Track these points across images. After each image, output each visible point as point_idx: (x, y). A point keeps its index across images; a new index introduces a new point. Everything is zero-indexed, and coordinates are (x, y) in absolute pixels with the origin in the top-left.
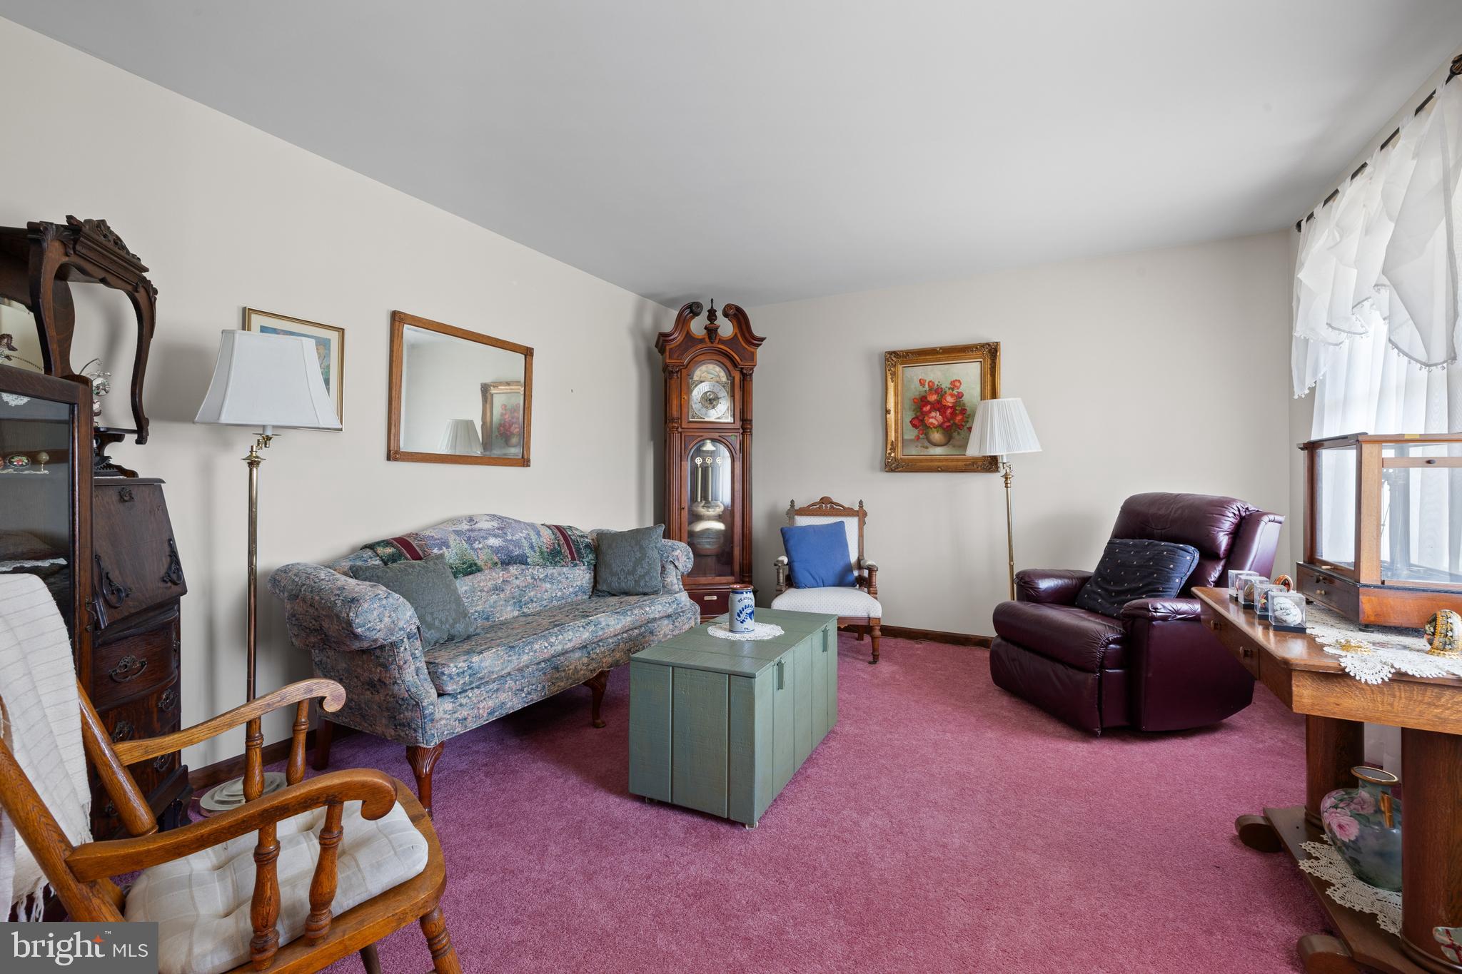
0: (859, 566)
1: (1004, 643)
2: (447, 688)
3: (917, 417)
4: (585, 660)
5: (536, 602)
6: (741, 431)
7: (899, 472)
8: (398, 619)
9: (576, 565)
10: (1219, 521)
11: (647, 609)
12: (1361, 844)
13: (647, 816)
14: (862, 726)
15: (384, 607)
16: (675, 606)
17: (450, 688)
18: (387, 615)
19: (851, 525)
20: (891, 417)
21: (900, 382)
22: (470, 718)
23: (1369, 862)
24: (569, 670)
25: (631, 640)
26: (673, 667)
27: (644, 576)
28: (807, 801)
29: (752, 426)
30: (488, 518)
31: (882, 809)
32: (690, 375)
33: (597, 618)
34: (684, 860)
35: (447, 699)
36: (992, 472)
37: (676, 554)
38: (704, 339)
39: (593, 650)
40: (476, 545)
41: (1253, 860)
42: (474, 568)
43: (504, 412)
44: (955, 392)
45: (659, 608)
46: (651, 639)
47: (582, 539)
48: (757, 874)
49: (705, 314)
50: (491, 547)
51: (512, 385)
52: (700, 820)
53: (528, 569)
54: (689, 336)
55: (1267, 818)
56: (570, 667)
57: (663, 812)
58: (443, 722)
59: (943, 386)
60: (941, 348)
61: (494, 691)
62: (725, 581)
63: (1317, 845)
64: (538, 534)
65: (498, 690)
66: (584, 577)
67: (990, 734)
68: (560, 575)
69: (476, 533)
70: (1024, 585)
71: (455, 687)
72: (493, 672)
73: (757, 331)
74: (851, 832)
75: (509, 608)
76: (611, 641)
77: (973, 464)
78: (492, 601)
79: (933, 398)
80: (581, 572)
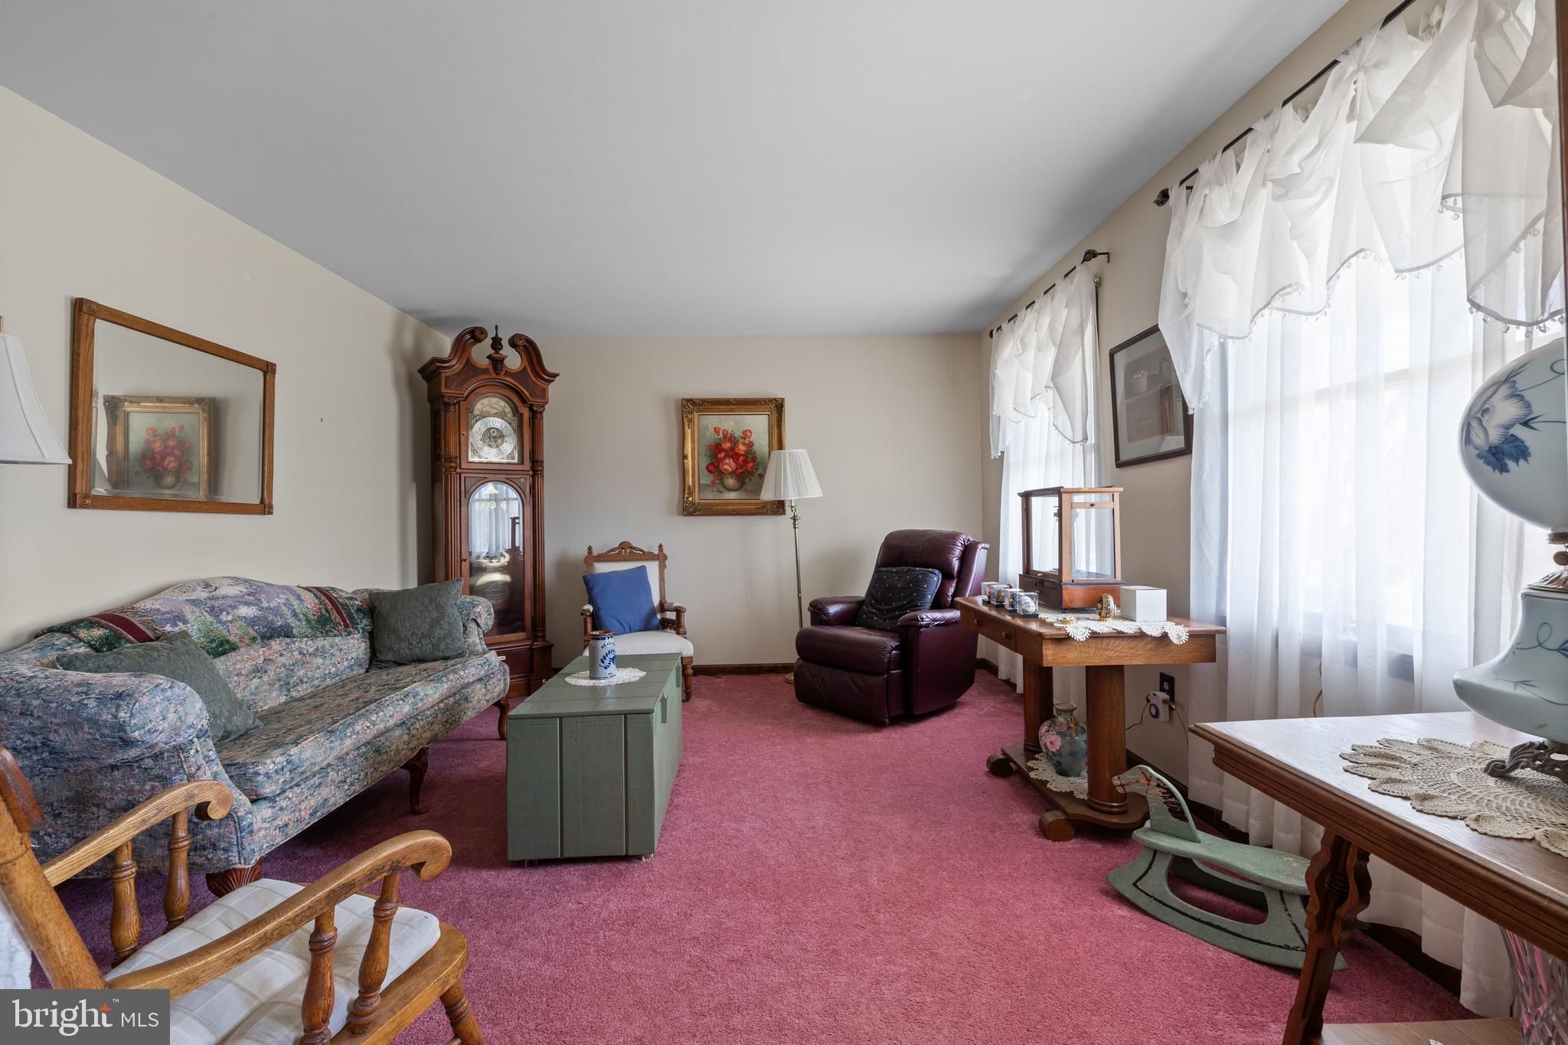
0: (662, 608)
1: (806, 663)
2: (264, 790)
3: (712, 464)
4: (406, 738)
5: (306, 683)
6: (531, 473)
7: (698, 515)
8: (186, 714)
9: (350, 634)
10: (953, 549)
11: (462, 673)
12: (1062, 751)
13: (536, 877)
14: (702, 755)
15: (168, 700)
16: (486, 668)
17: (268, 790)
18: (172, 710)
19: (652, 569)
20: (689, 462)
21: (696, 429)
22: (291, 824)
23: (1066, 760)
24: (391, 751)
25: (448, 710)
26: (561, 718)
27: (444, 638)
28: (687, 825)
29: (543, 467)
30: (230, 582)
31: (753, 814)
32: (470, 410)
33: (412, 688)
34: (599, 902)
35: (265, 804)
36: (780, 514)
37: (478, 610)
38: (488, 369)
39: (412, 725)
40: (224, 617)
41: (1000, 783)
42: (227, 647)
43: (152, 438)
44: (746, 441)
45: (472, 670)
46: (466, 706)
47: (351, 602)
48: (675, 891)
49: (488, 341)
50: (245, 617)
51: (166, 403)
52: (594, 865)
53: (294, 643)
54: (469, 364)
55: (1004, 753)
56: (392, 748)
57: (552, 870)
58: (263, 833)
59: (736, 435)
60: (734, 400)
61: (316, 787)
62: (515, 639)
63: (1035, 762)
64: (299, 597)
65: (320, 784)
66: (359, 648)
67: (809, 740)
68: (332, 647)
69: (220, 602)
70: (818, 611)
71: (274, 787)
72: (315, 764)
73: (550, 367)
74: (738, 838)
75: (274, 694)
76: (429, 713)
77: (763, 507)
78: (253, 687)
79: (727, 445)
80: (356, 641)
